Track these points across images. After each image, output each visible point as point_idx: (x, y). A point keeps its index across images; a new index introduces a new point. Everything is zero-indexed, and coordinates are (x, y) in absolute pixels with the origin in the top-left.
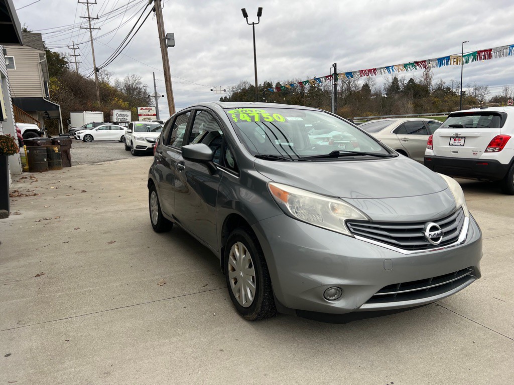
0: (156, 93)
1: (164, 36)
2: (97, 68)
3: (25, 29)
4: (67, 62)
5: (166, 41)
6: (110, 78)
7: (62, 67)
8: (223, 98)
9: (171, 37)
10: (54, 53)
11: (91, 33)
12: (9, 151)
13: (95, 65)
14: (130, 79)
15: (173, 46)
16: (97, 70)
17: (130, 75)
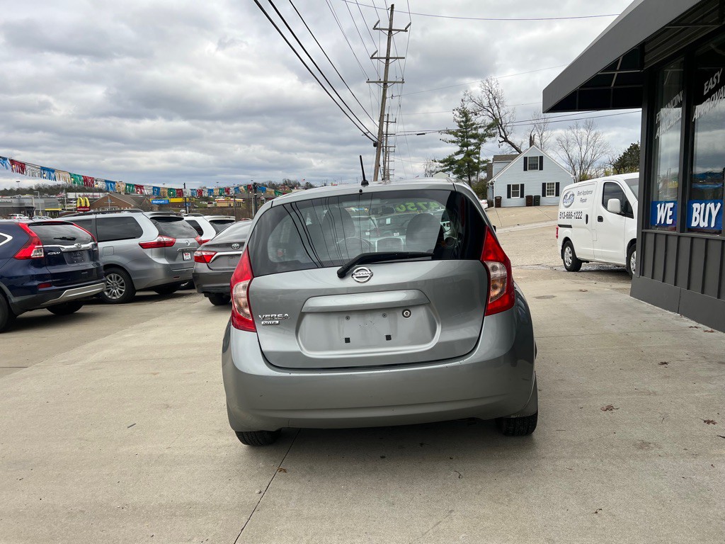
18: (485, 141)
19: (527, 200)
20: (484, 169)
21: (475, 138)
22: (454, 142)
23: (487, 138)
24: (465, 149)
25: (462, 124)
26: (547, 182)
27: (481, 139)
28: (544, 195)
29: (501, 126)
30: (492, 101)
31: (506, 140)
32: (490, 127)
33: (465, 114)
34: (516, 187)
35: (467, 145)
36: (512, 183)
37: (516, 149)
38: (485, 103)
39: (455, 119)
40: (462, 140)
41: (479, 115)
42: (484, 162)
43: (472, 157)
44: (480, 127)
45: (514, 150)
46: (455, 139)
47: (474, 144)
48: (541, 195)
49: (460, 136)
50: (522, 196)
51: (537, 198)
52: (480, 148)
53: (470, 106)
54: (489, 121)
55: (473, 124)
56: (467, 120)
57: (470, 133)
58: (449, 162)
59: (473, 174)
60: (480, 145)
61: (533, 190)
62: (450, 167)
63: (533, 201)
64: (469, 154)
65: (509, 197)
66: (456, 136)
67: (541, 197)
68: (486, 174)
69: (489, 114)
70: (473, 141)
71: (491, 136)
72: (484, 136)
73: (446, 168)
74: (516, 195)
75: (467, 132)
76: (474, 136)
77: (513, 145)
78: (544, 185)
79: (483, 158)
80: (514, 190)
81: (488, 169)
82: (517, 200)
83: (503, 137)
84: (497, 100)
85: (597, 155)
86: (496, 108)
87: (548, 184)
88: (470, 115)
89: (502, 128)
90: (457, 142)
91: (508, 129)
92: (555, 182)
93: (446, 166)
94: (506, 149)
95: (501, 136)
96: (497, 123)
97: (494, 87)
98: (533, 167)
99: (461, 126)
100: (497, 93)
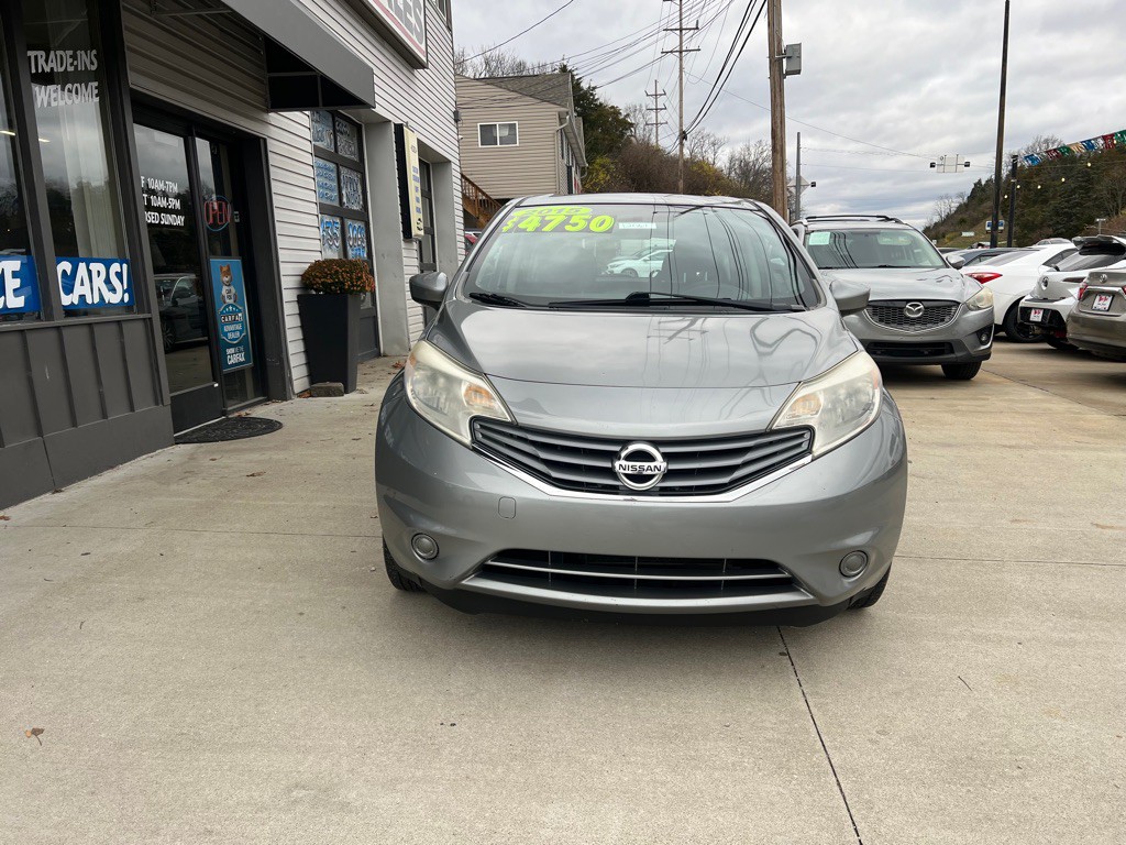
0: (799, 178)
1: (780, 53)
2: (684, 132)
3: (565, 66)
4: (632, 125)
5: (783, 61)
6: (720, 151)
7: (622, 134)
8: (983, 183)
9: (794, 52)
10: (613, 107)
11: (681, 60)
12: (353, 286)
13: (681, 125)
14: (752, 150)
15: (798, 72)
16: (683, 136)
17: (752, 143)
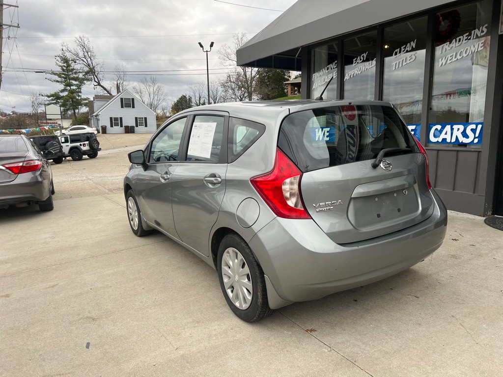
18: (84, 84)
19: (125, 129)
20: (86, 105)
21: (75, 80)
22: (58, 81)
23: (85, 82)
24: (69, 88)
25: (65, 68)
26: (138, 117)
27: (81, 81)
28: (137, 126)
29: (95, 74)
30: (86, 54)
31: (99, 84)
32: (87, 73)
33: (65, 60)
34: (116, 119)
35: (70, 85)
36: (113, 116)
37: (108, 92)
38: (81, 54)
39: (57, 64)
40: (65, 81)
41: (76, 64)
42: (85, 99)
43: (75, 94)
44: (79, 72)
45: (106, 92)
46: (59, 79)
47: (76, 85)
48: (135, 126)
49: (63, 77)
50: (121, 126)
51: (133, 128)
52: (80, 89)
53: (69, 55)
54: (86, 69)
55: (73, 69)
56: (69, 66)
57: (72, 76)
58: (56, 97)
59: (78, 108)
60: (80, 86)
61: (129, 122)
62: (57, 101)
63: (129, 130)
64: (72, 92)
65: (112, 126)
66: (60, 77)
67: (135, 128)
68: (88, 108)
69: (84, 63)
70: (74, 82)
71: (88, 80)
72: (84, 79)
73: (53, 102)
74: (117, 125)
75: (68, 75)
76: (75, 79)
77: (105, 89)
78: (136, 118)
79: (83, 96)
80: (116, 121)
81: (90, 104)
82: (117, 129)
83: (97, 82)
84: (89, 53)
85: (160, 101)
86: (89, 59)
87: (139, 118)
88: (70, 62)
89: (95, 75)
90: (61, 82)
91: (100, 76)
92: (144, 117)
93: (53, 100)
94: (99, 91)
95: (95, 81)
96: (91, 71)
97: (86, 43)
98: (128, 106)
99: (63, 70)
100: (89, 49)
